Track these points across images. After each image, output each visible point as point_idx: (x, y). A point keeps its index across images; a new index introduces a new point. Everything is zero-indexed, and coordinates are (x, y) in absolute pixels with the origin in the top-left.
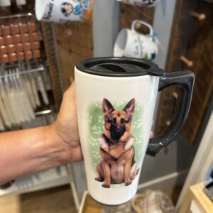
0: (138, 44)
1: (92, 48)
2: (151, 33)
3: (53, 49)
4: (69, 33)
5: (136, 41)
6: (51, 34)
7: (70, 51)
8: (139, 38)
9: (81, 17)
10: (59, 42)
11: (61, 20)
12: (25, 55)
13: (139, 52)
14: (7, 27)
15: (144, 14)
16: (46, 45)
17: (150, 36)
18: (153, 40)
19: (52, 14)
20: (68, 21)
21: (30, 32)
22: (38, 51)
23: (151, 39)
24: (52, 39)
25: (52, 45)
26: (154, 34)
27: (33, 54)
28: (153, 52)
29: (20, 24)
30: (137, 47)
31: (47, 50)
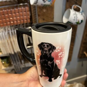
0: (75, 16)
1: (53, 18)
2: (81, 11)
3: (36, 19)
4: (45, 11)
5: (74, 14)
6: (35, 12)
7: (44, 19)
8: (75, 13)
9: (51, 3)
10: (39, 15)
11: (42, 4)
12: (24, 22)
13: (76, 20)
14: (17, 9)
15: (78, 2)
16: (33, 17)
17: (80, 12)
18: (82, 14)
19: (38, 1)
20: (45, 5)
21: (26, 11)
22: (29, 20)
23: (81, 13)
24: (35, 15)
25: (36, 17)
26: (83, 11)
27: (27, 21)
28: (82, 19)
29: (23, 8)
30: (75, 17)
31: (33, 19)
